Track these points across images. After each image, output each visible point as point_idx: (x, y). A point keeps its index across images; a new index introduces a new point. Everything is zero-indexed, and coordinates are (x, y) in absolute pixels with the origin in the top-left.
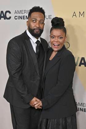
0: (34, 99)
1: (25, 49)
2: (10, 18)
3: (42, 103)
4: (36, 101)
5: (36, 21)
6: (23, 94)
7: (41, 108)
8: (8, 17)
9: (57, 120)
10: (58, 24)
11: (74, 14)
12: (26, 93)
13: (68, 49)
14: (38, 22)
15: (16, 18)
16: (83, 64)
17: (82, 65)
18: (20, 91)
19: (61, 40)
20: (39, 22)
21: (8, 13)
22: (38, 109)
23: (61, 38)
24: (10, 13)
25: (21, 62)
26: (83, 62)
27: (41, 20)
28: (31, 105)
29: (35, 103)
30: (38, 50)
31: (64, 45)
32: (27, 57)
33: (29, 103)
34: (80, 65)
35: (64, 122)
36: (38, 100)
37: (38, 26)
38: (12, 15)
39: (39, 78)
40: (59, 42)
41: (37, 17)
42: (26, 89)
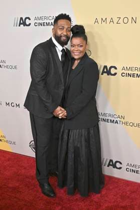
0: (59, 108)
1: (51, 56)
2: (30, 24)
3: (67, 112)
4: (61, 110)
5: (63, 29)
6: (47, 102)
7: (65, 117)
8: (27, 23)
9: (79, 132)
10: (77, 32)
11: (96, 20)
12: (50, 101)
13: (90, 57)
14: (65, 29)
15: (36, 24)
16: (105, 72)
17: (104, 74)
18: (44, 99)
19: (81, 49)
20: (67, 29)
21: (27, 20)
22: (62, 119)
23: (81, 46)
24: (30, 19)
25: (46, 69)
26: (105, 70)
27: (68, 28)
28: (55, 114)
29: (60, 112)
30: (63, 59)
31: (86, 53)
32: (52, 65)
33: (52, 113)
34: (102, 74)
35: (86, 133)
36: (63, 109)
37: (65, 34)
38: (32, 22)
39: (63, 87)
40: (79, 50)
41: (64, 25)
42: (51, 98)
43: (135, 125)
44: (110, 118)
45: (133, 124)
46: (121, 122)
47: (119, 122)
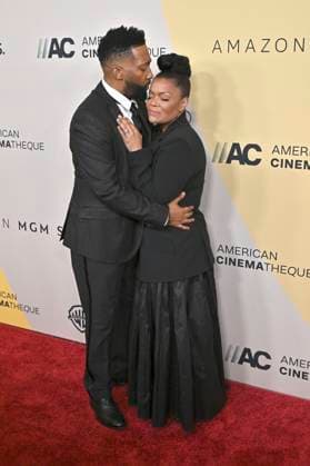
2: (72, 54)
8: (67, 52)
11: (217, 47)
15: (85, 54)
16: (235, 158)
17: (233, 161)
24: (72, 42)
26: (235, 154)
31: (184, 112)
34: (229, 162)
38: (78, 48)
43: (301, 273)
44: (245, 257)
45: (297, 271)
46: (270, 266)
47: (264, 267)
